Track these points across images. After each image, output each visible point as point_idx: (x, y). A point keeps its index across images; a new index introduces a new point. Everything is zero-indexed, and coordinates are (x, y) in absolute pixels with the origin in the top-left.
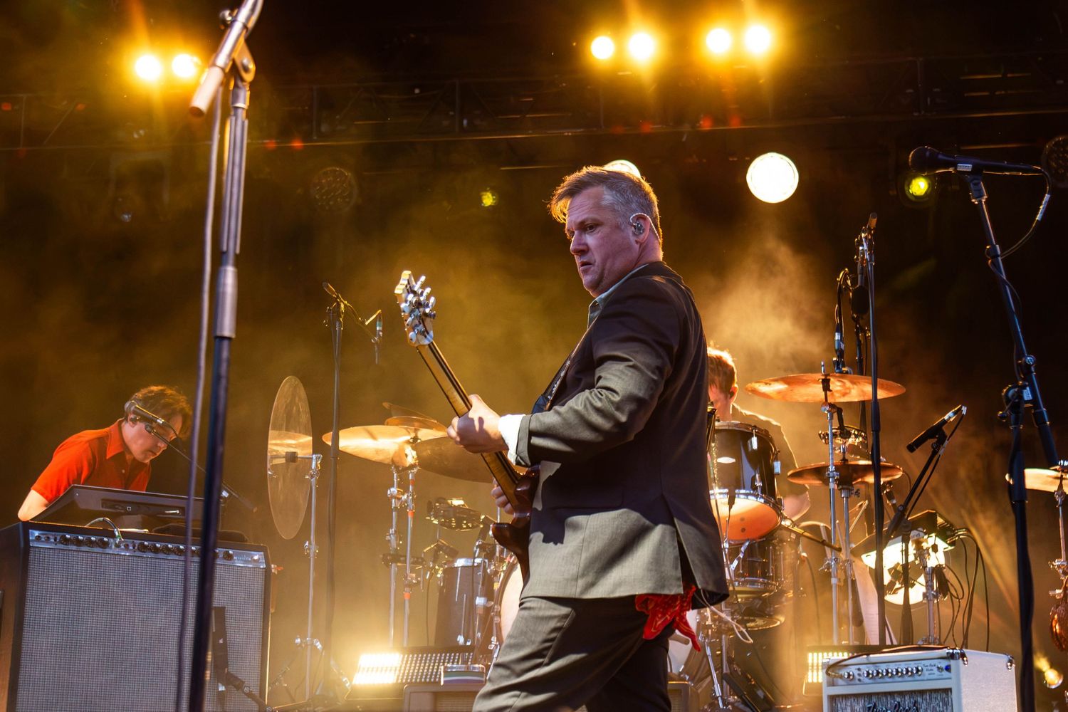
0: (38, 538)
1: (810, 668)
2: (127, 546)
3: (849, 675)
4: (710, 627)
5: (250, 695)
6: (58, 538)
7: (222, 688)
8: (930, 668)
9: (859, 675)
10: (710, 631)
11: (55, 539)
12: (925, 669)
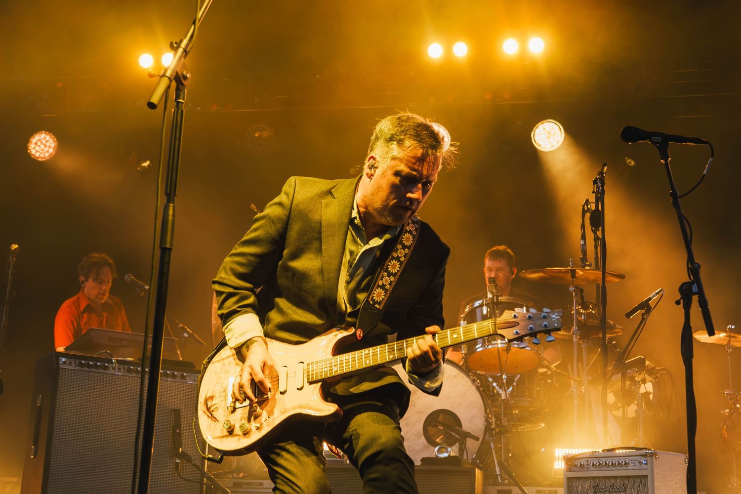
0: (65, 362)
1: (557, 459)
2: (119, 369)
3: (581, 465)
4: (494, 429)
5: (195, 465)
6: (77, 362)
7: (178, 461)
8: (634, 462)
9: (587, 465)
10: (494, 432)
11: (75, 364)
12: (630, 462)
